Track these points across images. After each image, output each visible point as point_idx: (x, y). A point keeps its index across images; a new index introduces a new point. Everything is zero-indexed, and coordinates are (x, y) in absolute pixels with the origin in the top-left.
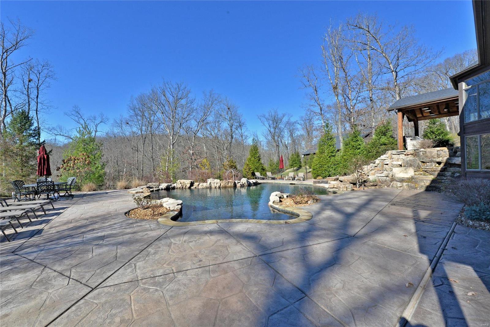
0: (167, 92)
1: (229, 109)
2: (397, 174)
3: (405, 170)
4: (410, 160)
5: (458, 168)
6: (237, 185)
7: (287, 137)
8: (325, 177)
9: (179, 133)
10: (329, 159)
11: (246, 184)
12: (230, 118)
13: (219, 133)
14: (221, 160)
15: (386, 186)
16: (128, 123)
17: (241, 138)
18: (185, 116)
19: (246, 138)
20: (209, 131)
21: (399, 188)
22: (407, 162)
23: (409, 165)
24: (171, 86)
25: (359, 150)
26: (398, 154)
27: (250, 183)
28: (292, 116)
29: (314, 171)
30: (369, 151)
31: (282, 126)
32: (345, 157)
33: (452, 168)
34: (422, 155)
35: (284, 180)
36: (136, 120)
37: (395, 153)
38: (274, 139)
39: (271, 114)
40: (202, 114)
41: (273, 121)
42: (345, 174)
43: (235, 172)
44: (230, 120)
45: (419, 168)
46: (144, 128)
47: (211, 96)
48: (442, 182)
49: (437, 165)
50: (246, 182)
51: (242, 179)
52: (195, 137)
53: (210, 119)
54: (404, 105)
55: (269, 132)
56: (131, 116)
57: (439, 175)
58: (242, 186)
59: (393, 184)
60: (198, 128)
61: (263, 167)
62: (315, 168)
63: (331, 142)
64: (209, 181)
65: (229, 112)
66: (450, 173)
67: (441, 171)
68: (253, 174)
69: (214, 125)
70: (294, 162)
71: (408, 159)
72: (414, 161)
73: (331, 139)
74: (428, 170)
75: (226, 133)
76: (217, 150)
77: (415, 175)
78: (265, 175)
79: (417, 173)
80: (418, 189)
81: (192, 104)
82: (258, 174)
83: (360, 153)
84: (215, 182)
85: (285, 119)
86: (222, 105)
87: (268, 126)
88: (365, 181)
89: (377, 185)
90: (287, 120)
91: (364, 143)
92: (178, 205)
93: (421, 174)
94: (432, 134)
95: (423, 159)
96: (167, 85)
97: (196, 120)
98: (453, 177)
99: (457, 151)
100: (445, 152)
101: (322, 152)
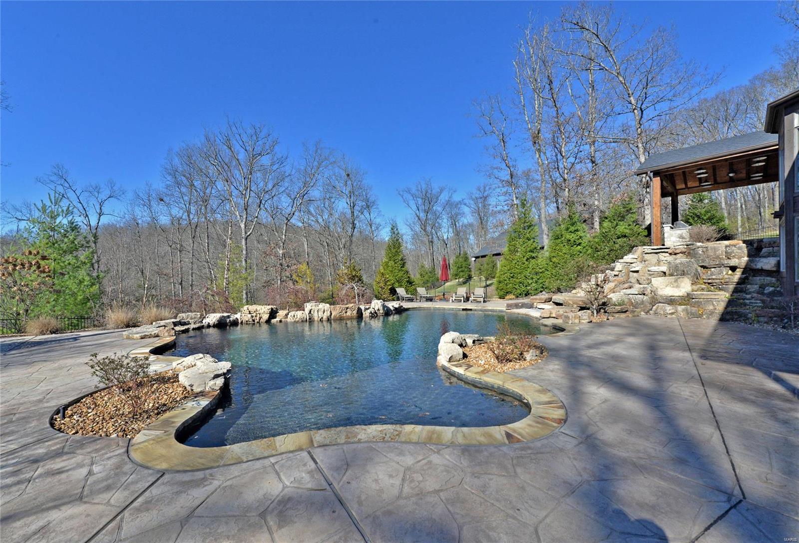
0: (235, 142)
1: (348, 175)
2: (661, 289)
3: (675, 282)
4: (681, 263)
5: (768, 278)
6: (364, 313)
7: (447, 227)
8: (520, 295)
9: (257, 217)
10: (527, 263)
11: (381, 311)
12: (350, 192)
13: (331, 219)
14: (335, 267)
15: (642, 313)
16: (162, 200)
17: (369, 228)
18: (270, 186)
19: (377, 228)
20: (313, 216)
21: (669, 316)
22: (676, 266)
23: (680, 272)
24: (241, 131)
25: (579, 247)
26: (656, 253)
27: (388, 309)
28: (455, 191)
29: (501, 285)
30: (596, 248)
31: (438, 208)
32: (554, 260)
33: (758, 278)
34: (700, 255)
35: (448, 301)
36: (177, 194)
37: (649, 252)
38: (425, 230)
39: (419, 186)
40: (301, 184)
41: (424, 199)
42: (559, 290)
43: (361, 288)
44: (350, 196)
45: (697, 278)
46: (193, 209)
47: (316, 152)
48: (745, 305)
49: (730, 272)
50: (381, 308)
51: (373, 302)
52: (287, 224)
53: (315, 193)
54: (664, 164)
55: (417, 218)
56: (167, 187)
57: (736, 291)
58: (374, 315)
59: (657, 308)
60: (294, 210)
61: (409, 277)
62: (501, 280)
63: (530, 232)
64: (308, 306)
65: (349, 183)
66: (757, 287)
67: (738, 283)
68: (393, 291)
69: (322, 205)
70: (460, 270)
71: (678, 261)
72: (688, 264)
73: (529, 226)
74: (713, 281)
75: (343, 219)
76: (329, 251)
77: (693, 291)
78: (415, 292)
79: (695, 287)
80: (704, 317)
81: (282, 166)
82: (401, 291)
83: (581, 252)
84: (321, 310)
85: (444, 197)
86: (337, 170)
87: (414, 208)
88: (604, 304)
89: (627, 311)
90: (447, 199)
91: (589, 235)
92: (217, 376)
93: (703, 289)
94: (696, 219)
95: (703, 262)
96: (234, 128)
97: (289, 195)
98: (763, 294)
99: (761, 246)
100: (740, 248)
101: (513, 251)
